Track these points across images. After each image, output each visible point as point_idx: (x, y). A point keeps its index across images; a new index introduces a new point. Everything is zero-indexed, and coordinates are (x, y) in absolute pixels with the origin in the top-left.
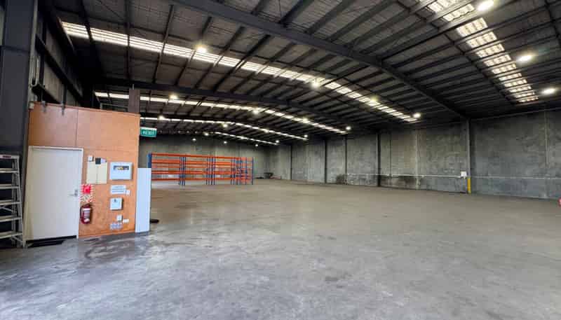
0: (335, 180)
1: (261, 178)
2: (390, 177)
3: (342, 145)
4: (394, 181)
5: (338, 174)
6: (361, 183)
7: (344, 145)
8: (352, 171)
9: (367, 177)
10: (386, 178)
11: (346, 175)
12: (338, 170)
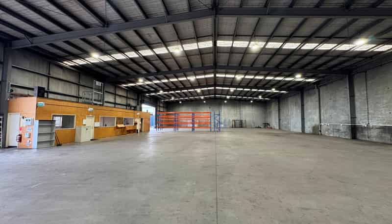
0: (311, 131)
1: (259, 127)
2: (368, 128)
3: (315, 93)
4: (374, 133)
5: (314, 124)
6: (336, 135)
7: (317, 93)
8: (325, 121)
9: (341, 128)
10: (363, 128)
11: (321, 125)
12: (313, 120)
